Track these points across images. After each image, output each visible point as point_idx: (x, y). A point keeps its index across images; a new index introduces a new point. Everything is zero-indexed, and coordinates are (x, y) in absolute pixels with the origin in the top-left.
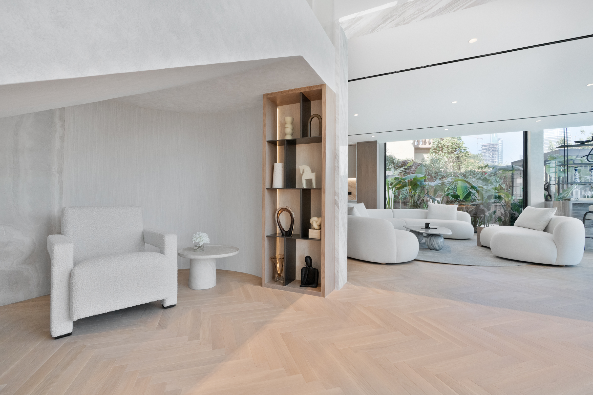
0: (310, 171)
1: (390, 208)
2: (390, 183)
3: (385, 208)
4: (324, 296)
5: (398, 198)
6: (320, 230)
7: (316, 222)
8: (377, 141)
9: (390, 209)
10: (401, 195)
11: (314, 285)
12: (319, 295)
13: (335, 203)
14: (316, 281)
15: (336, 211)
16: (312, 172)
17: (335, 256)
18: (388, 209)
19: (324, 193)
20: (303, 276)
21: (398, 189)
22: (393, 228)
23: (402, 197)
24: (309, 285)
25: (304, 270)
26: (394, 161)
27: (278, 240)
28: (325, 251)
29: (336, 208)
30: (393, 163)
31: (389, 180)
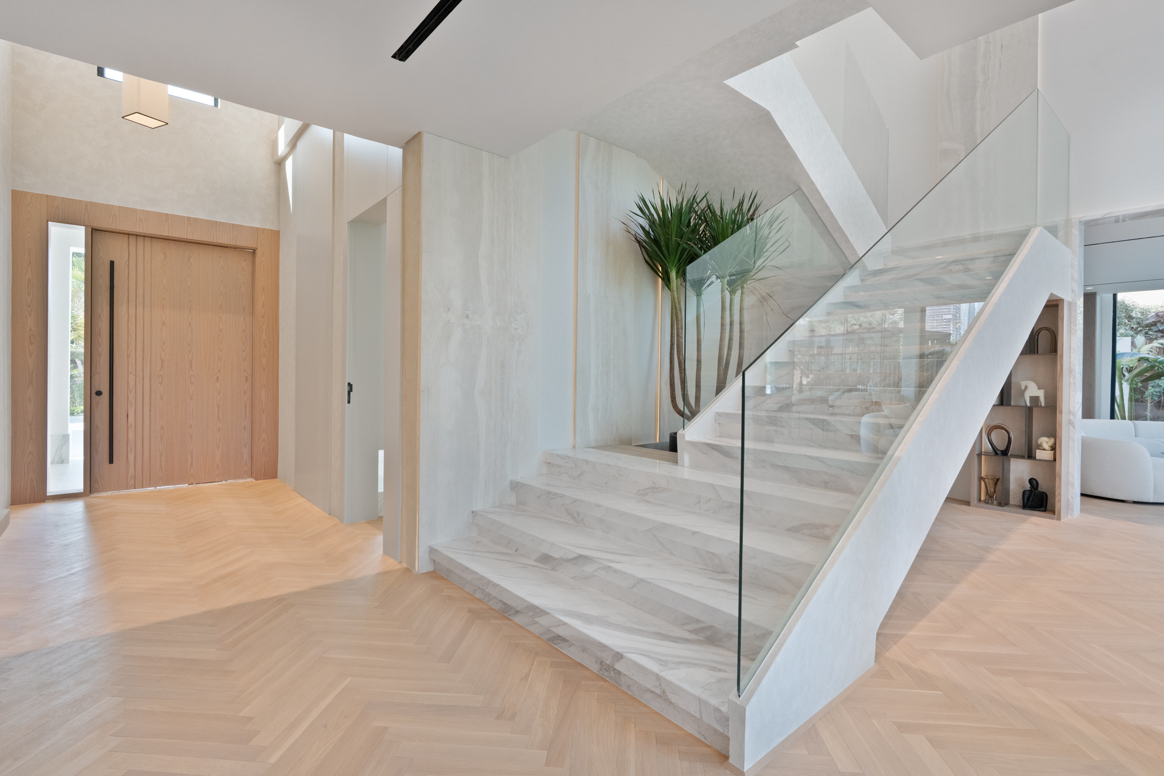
0: (1037, 388)
1: (1123, 418)
2: (1127, 369)
3: (1112, 416)
4: (1059, 519)
5: (1143, 393)
6: (1053, 452)
7: (1047, 443)
8: (1096, 293)
9: (1125, 419)
10: (1150, 388)
11: (1041, 509)
12: (1053, 519)
13: (1070, 423)
14: (1044, 504)
15: (1070, 431)
16: (1039, 389)
17: (1069, 480)
18: (1118, 419)
19: (1061, 413)
20: (1026, 498)
21: (1146, 379)
22: (1148, 455)
23: (1154, 391)
24: (1036, 509)
25: (1027, 493)
26: (1133, 314)
27: (984, 460)
28: (1061, 473)
29: (1071, 428)
30: (1130, 318)
31: (1122, 362)
